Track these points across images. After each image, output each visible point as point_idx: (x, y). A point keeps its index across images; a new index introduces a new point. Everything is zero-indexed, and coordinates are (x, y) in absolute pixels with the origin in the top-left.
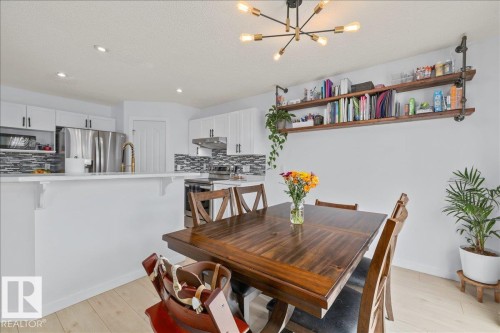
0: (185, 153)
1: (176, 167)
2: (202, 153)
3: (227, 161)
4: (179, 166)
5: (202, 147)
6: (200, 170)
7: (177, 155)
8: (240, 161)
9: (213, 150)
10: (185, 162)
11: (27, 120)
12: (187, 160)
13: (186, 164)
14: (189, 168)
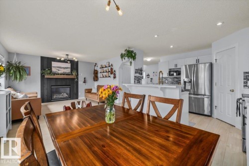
1: (246, 83)
11: (176, 65)
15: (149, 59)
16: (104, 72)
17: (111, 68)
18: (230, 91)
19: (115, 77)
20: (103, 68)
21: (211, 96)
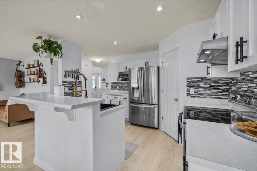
4: (192, 91)
7: (189, 78)
11: (126, 68)
12: (205, 83)
13: (203, 88)
14: (208, 92)
15: (98, 60)
16: (31, 74)
17: (40, 69)
18: (175, 100)
19: (45, 82)
20: (30, 68)
21: (159, 105)
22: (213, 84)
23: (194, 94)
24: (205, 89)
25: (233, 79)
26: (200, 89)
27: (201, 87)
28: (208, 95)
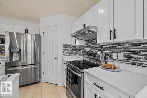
0: (69, 44)
1: (63, 52)
2: (78, 43)
3: (96, 49)
4: (65, 52)
5: (78, 39)
6: (79, 54)
7: (64, 45)
8: (110, 48)
9: (86, 41)
10: (70, 49)
12: (71, 48)
13: (70, 50)
14: (72, 52)
18: (55, 58)
21: (40, 64)
22: (73, 49)
23: (66, 54)
24: (71, 51)
25: (81, 46)
26: (69, 51)
27: (69, 50)
28: (72, 54)
